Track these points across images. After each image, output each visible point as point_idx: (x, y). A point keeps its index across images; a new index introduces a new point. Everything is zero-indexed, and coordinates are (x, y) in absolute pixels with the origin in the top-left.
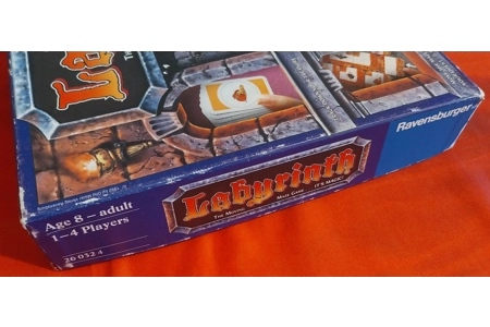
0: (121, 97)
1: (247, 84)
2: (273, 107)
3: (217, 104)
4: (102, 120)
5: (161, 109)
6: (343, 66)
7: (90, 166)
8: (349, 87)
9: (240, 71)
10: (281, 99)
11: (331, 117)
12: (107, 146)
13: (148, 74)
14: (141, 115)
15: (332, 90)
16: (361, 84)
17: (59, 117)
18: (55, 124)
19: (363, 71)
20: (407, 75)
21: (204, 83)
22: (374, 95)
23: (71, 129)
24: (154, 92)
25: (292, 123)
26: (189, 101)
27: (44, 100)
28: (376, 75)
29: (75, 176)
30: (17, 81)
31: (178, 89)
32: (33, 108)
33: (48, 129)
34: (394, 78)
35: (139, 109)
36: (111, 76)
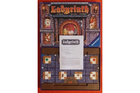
0: (51, 12)
1: (49, 24)
2: (45, 25)
3: (47, 20)
4: (49, 10)
5: (48, 15)
6: (49, 35)
7: (43, 8)
8: (45, 34)
9: (51, 25)
10: (46, 27)
11: (42, 30)
12: (45, 10)
15: (46, 32)
16: (45, 35)
17: (50, 6)
18: (49, 6)
19: (47, 37)
20: (45, 41)
21: (51, 20)
22: (43, 36)
23: (48, 7)
24: (51, 15)
25: (42, 26)
26: (49, 18)
27: (53, 5)
28: (46, 38)
29: (43, 7)
30: (56, 3)
31: (51, 18)
33: (49, 5)
34: (45, 39)
35: (49, 13)
36: (55, 12)
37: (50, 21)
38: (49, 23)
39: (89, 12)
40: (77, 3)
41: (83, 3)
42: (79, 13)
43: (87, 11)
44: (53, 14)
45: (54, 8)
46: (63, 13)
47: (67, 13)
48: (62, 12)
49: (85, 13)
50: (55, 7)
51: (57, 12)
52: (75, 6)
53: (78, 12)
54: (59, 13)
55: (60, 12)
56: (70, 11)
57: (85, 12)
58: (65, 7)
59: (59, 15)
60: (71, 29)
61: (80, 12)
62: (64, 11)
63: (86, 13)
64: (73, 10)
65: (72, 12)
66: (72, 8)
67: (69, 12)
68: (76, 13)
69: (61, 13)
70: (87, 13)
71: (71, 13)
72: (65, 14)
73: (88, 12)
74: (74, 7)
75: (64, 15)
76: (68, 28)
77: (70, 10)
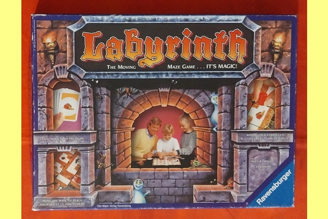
0: (83, 58)
1: (75, 111)
2: (56, 117)
3: (65, 96)
4: (72, 49)
5: (70, 72)
6: (71, 158)
7: (49, 40)
8: (57, 155)
9: (83, 113)
10: (60, 123)
11: (43, 138)
12: (57, 48)
13: (95, 73)
14: (70, 64)
15: (58, 146)
16: (56, 159)
17: (78, 33)
18: (75, 30)
19: (65, 166)
20: (55, 184)
21: (81, 95)
22: (48, 162)
23: (71, 36)
24: (82, 73)
25: (45, 121)
26: (73, 85)
27: (91, 28)
28: (60, 170)
29: (46, 34)
30: (106, 18)
31: (81, 83)
32: (87, 22)
33: (74, 28)
34: (55, 177)
35: (74, 64)
36: (98, 57)
37: (76, 97)
38: (75, 104)
39: (249, 59)
40: (196, 18)
41: (224, 19)
42: (205, 61)
43: (238, 54)
44: (90, 66)
45: (97, 41)
46: (134, 63)
47: (150, 64)
48: (132, 56)
49: (231, 62)
50: (99, 34)
51: (110, 57)
52: (187, 33)
53: (198, 57)
54: (117, 63)
55: (119, 57)
56: (165, 52)
57: (232, 57)
58: (142, 36)
59: (117, 70)
60: (166, 133)
61: (208, 57)
62: (139, 53)
63: (236, 62)
64: (179, 50)
65: (172, 56)
66: (172, 42)
67: (160, 59)
68: (193, 61)
69: (126, 61)
70: (241, 61)
71: (167, 61)
72: (141, 65)
73: (245, 58)
74: (181, 37)
75: (139, 69)
76: (156, 128)
77: (165, 47)
